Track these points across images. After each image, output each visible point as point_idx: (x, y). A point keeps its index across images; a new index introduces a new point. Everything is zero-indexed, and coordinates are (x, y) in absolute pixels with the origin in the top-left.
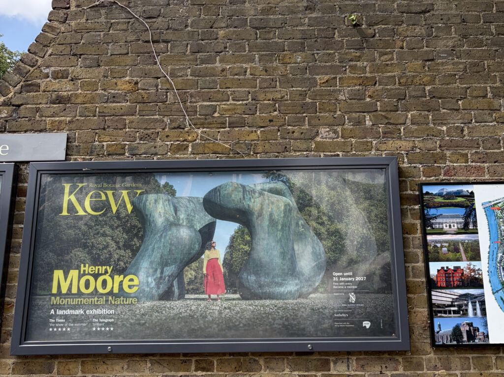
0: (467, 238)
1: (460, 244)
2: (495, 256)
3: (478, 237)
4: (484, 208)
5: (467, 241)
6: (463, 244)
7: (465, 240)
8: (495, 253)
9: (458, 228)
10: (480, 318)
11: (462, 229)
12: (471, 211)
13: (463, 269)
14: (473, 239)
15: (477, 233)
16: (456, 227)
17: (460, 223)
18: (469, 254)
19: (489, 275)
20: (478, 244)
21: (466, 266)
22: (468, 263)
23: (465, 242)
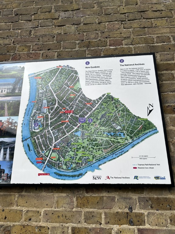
0: (12, 99)
1: (6, 104)
2: (30, 112)
3: (20, 98)
4: (29, 78)
5: (11, 102)
6: (8, 104)
7: (10, 101)
8: (31, 110)
9: (7, 92)
10: (8, 161)
11: (10, 93)
12: (19, 80)
13: (3, 123)
14: (16, 100)
15: (20, 95)
16: (6, 92)
17: (10, 89)
18: (10, 111)
19: (22, 127)
20: (20, 103)
21: (6, 120)
22: (8, 117)
23: (9, 102)
